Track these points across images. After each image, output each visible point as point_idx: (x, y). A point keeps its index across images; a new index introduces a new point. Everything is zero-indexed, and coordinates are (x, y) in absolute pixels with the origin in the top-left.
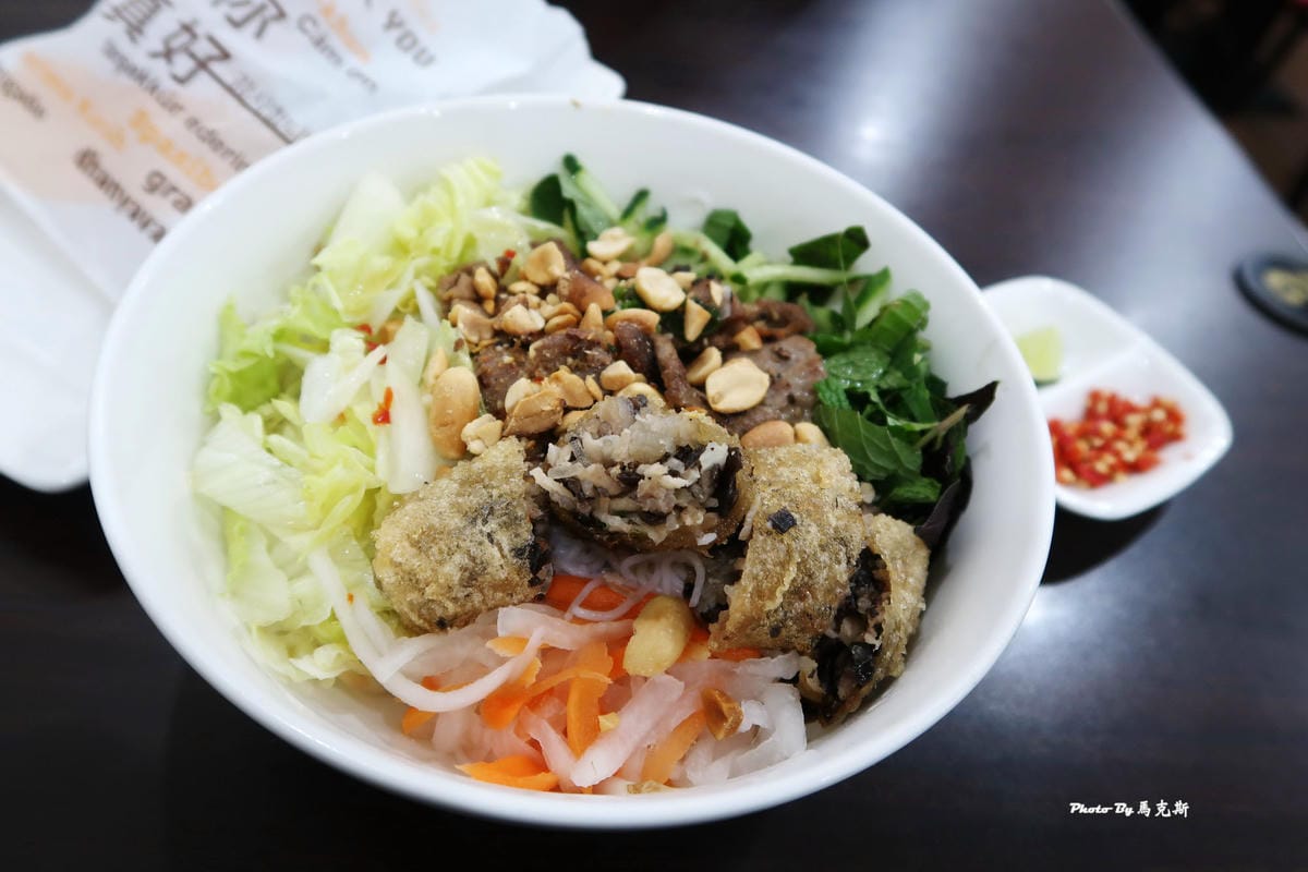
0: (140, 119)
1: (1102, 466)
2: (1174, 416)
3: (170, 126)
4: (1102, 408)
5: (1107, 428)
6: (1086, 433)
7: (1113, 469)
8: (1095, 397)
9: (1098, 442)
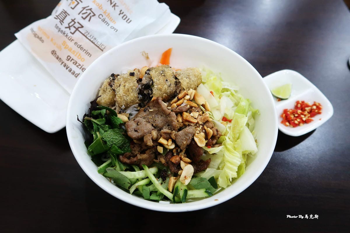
0: (64, 43)
1: (296, 122)
2: (319, 108)
3: (71, 44)
4: (299, 106)
5: (299, 111)
6: (293, 113)
7: (299, 123)
8: (298, 103)
9: (296, 115)
